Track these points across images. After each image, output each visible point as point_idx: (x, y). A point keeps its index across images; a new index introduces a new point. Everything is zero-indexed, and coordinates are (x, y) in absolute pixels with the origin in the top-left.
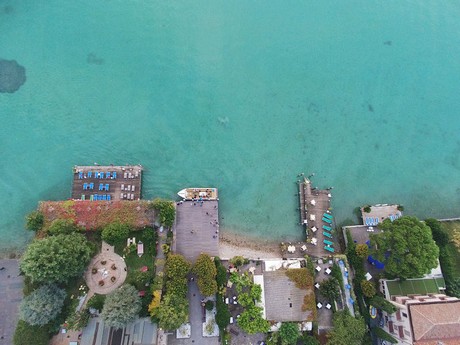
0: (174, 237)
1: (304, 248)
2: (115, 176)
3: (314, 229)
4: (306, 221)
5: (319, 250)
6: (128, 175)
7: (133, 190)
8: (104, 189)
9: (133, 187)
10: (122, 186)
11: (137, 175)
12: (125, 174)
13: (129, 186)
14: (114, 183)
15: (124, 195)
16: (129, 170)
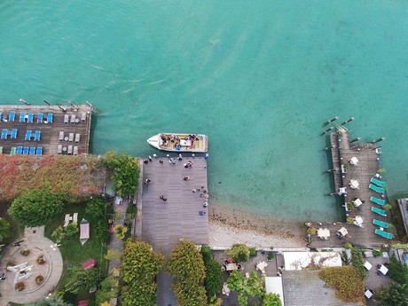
1: (344, 231)
2: (50, 119)
3: (358, 203)
4: (343, 190)
5: (367, 235)
6: (70, 118)
7: (77, 140)
8: (32, 138)
9: (78, 135)
10: (62, 134)
11: (84, 119)
12: (66, 116)
13: (71, 135)
14: (48, 130)
15: (63, 147)
16: (72, 110)
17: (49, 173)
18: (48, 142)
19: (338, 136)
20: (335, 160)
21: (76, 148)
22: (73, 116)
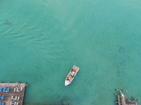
2: (8, 90)
7: (18, 100)
10: (12, 97)
11: (21, 90)
12: (15, 89)
14: (7, 94)
15: (12, 103)
16: (17, 86)
18: (7, 100)
19: (121, 98)
21: (17, 103)
22: (18, 89)
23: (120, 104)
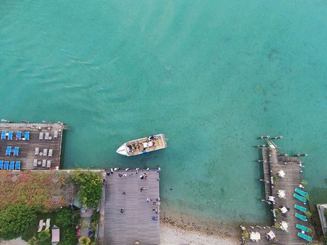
0: (102, 219)
1: (272, 235)
2: (27, 137)
3: (284, 210)
4: (272, 198)
5: (291, 237)
6: (44, 135)
7: (50, 155)
8: (12, 153)
9: (51, 151)
10: (37, 149)
11: (56, 136)
12: (41, 134)
13: (45, 150)
14: (26, 145)
15: (38, 161)
16: (46, 128)
17: (25, 189)
18: (25, 156)
19: (269, 151)
20: (265, 172)
21: (49, 162)
22: (47, 134)
23: (265, 161)
